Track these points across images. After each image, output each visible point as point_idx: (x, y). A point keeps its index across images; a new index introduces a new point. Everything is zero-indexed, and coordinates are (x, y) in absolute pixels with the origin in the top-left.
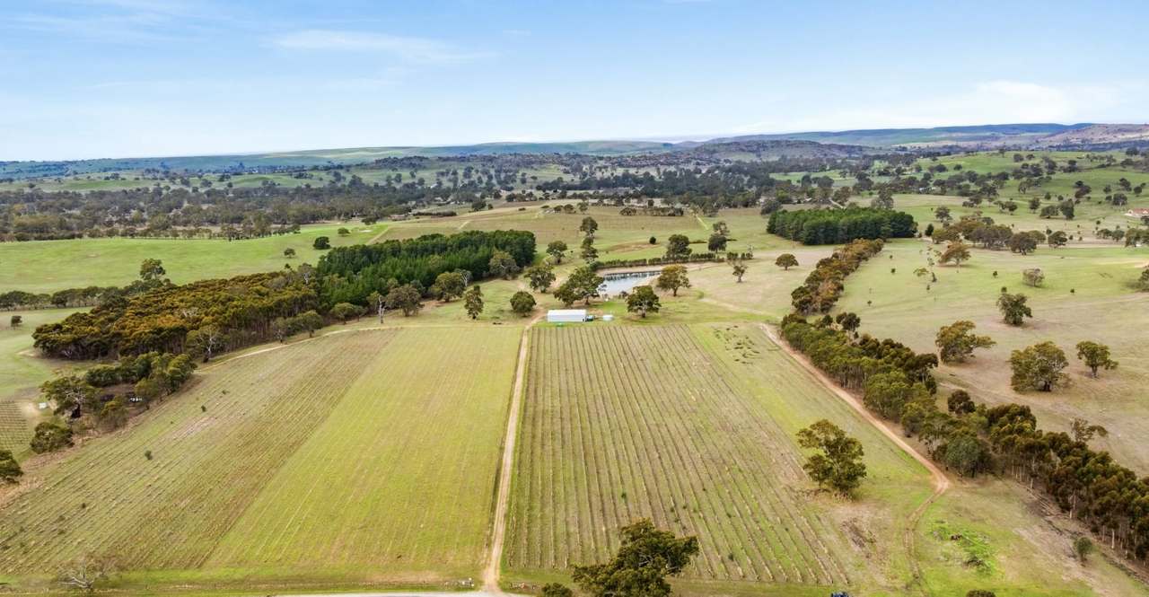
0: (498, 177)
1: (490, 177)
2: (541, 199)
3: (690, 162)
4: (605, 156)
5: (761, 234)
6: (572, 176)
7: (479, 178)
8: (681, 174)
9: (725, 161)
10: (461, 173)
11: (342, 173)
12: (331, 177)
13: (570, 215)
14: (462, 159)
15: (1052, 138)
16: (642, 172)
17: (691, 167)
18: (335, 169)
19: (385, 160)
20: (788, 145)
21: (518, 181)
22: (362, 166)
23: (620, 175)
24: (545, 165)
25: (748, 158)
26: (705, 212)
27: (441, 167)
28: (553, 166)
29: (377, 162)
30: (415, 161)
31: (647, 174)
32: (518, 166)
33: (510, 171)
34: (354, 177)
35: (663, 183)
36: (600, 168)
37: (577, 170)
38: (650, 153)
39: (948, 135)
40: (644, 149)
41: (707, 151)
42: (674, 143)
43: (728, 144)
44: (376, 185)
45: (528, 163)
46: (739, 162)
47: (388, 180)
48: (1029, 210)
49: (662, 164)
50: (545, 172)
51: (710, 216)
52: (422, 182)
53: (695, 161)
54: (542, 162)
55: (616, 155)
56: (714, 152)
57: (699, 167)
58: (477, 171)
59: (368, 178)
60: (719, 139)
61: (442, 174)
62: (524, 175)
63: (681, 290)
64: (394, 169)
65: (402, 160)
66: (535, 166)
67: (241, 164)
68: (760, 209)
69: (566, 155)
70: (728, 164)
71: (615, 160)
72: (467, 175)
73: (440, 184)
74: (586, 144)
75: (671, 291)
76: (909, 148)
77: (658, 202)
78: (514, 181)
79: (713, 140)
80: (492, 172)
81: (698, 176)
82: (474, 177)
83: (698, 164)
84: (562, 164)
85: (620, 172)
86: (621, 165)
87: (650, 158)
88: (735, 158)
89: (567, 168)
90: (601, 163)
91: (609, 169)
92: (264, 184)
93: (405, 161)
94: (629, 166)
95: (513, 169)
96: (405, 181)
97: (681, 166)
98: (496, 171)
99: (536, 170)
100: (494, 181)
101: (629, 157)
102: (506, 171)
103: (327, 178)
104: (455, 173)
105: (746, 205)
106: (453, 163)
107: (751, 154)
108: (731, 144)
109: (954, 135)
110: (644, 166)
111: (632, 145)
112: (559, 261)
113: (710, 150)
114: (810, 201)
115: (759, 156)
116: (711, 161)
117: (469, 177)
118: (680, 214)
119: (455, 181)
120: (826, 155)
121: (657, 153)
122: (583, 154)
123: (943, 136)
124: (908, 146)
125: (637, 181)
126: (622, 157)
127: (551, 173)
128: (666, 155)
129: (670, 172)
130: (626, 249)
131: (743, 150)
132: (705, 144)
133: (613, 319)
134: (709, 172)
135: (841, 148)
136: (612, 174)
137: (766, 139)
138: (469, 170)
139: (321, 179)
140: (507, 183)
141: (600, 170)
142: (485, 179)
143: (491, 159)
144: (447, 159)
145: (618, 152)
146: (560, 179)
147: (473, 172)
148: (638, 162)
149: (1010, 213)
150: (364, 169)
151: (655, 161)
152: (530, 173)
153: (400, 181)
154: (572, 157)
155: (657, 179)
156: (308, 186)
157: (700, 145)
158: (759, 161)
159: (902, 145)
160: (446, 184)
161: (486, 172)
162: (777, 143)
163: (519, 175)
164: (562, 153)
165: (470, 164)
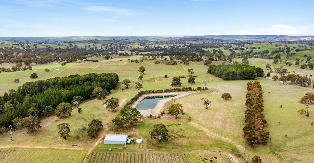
0: (120, 46)
1: (117, 47)
2: (130, 55)
3: (177, 43)
4: (153, 40)
5: (206, 74)
6: (143, 47)
7: (114, 47)
8: (175, 47)
9: (187, 43)
10: (109, 45)
11: (72, 44)
12: (69, 45)
13: (137, 64)
14: (110, 41)
15: (276, 39)
16: (163, 46)
17: (178, 45)
18: (70, 43)
19: (87, 40)
20: (205, 39)
21: (126, 48)
22: (79, 42)
23: (157, 47)
24: (135, 43)
25: (194, 43)
26: (184, 63)
27: (103, 43)
28: (137, 43)
29: (84, 41)
30: (95, 41)
31: (165, 47)
32: (127, 43)
33: (124, 45)
34: (76, 45)
35: (169, 50)
36: (151, 44)
37: (144, 44)
38: (166, 40)
39: (247, 37)
40: (164, 39)
41: (182, 40)
42: (172, 37)
43: (188, 38)
44: (81, 48)
45: (130, 43)
46: (191, 44)
47: (86, 47)
48: (295, 65)
49: (169, 44)
50: (134, 45)
51: (186, 65)
52: (96, 47)
53: (179, 43)
54: (134, 42)
55: (156, 40)
56: (184, 40)
57: (180, 45)
58: (114, 45)
59: (80, 46)
60: (185, 37)
61: (103, 45)
62: (128, 46)
63: (179, 115)
64: (89, 43)
65: (92, 40)
66: (132, 43)
67: (49, 40)
68: (204, 62)
69: (142, 40)
70: (188, 44)
71: (155, 42)
72: (110, 46)
73: (101, 48)
74: (148, 37)
75: (175, 116)
76: (238, 41)
77: (168, 57)
78: (125, 48)
79: (183, 37)
80: (119, 45)
81: (180, 48)
82: (113, 46)
83: (179, 44)
84: (140, 43)
85: (157, 46)
86: (157, 44)
87: (166, 42)
88: (190, 42)
89: (141, 44)
90: (152, 43)
91: (154, 45)
92: (47, 47)
93: (92, 41)
94: (160, 44)
95: (125, 44)
96: (91, 47)
97: (175, 44)
98: (120, 45)
99: (132, 44)
100: (119, 48)
101: (160, 41)
102: (123, 45)
103: (67, 45)
104: (107, 45)
105: (198, 61)
106: (107, 42)
107: (195, 41)
108: (189, 38)
109: (249, 37)
110: (164, 44)
111: (161, 37)
112: (127, 87)
113: (183, 40)
114: (220, 60)
115: (197, 42)
116: (183, 43)
117: (111, 46)
118: (176, 64)
119: (106, 47)
120: (216, 42)
121: (168, 40)
122: (146, 40)
123: (246, 37)
124: (238, 40)
125: (162, 50)
126: (157, 41)
127: (136, 46)
128: (170, 41)
129: (172, 46)
130: (155, 80)
131: (192, 40)
132: (181, 38)
133: (142, 142)
134: (183, 47)
135: (219, 40)
136: (154, 46)
137: (199, 37)
138: (112, 44)
139: (65, 46)
140: (122, 48)
141: (151, 45)
142: (116, 47)
143: (119, 41)
144: (106, 40)
145: (157, 39)
146: (139, 48)
147: (113, 45)
148: (162, 43)
149: (289, 66)
150: (80, 43)
151: (167, 43)
152: (130, 45)
153: (89, 47)
154: (143, 41)
155: (168, 49)
156: (60, 48)
157: (180, 38)
158: (197, 43)
159: (236, 40)
160: (104, 48)
161: (117, 45)
162: (202, 38)
163: (126, 46)
164: (140, 40)
165: (112, 42)
